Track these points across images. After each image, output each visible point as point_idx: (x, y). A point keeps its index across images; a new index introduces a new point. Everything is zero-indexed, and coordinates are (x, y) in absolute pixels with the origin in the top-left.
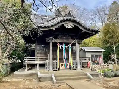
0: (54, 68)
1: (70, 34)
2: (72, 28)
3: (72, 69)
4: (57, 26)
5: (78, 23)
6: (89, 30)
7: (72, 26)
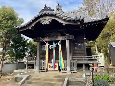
0: (42, 69)
1: (59, 30)
2: (49, 23)
3: (62, 71)
4: (33, 25)
5: (55, 16)
6: (70, 21)
7: (49, 21)
